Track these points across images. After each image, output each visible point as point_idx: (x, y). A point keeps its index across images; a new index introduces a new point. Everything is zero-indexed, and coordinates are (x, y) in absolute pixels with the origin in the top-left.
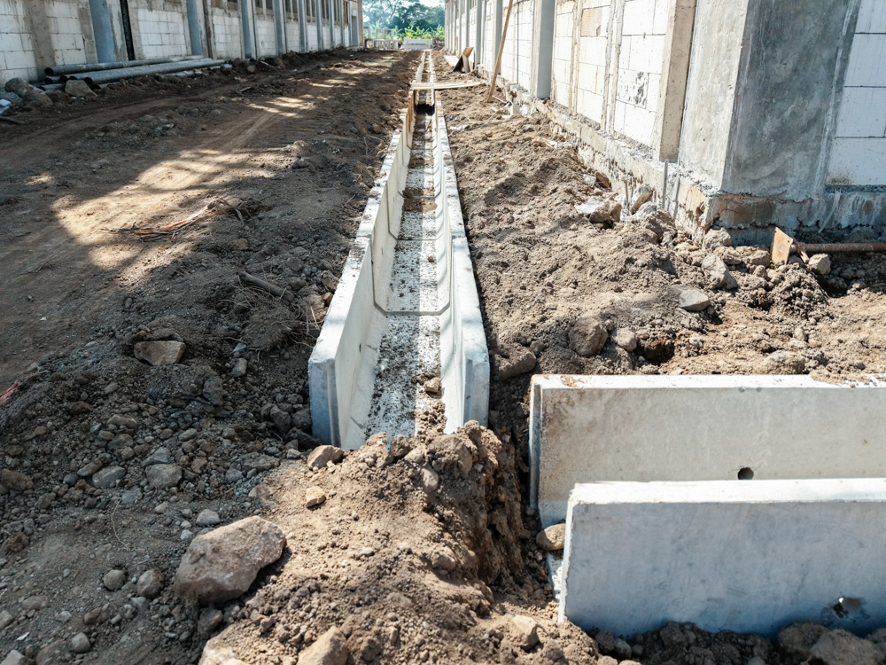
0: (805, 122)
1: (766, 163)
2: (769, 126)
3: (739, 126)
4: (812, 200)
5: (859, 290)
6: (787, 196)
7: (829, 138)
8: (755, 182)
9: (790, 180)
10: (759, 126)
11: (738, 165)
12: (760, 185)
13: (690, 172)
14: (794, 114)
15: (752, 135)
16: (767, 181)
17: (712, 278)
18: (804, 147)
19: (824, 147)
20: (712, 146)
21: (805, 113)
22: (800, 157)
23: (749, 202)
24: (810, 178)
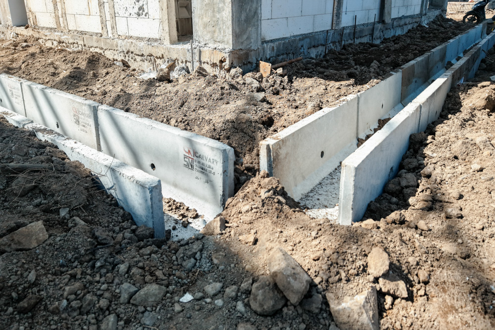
0: (253, 13)
1: (244, 34)
2: (243, 17)
3: (234, 17)
4: (259, 48)
5: (296, 79)
6: (252, 48)
7: (260, 20)
8: (242, 43)
9: (252, 40)
10: (240, 16)
11: (236, 36)
12: (245, 44)
13: (206, 44)
14: (250, 10)
15: (239, 21)
16: (245, 42)
17: (254, 87)
18: (254, 25)
19: (259, 24)
20: (220, 29)
21: (253, 9)
22: (253, 29)
23: (241, 53)
24: (257, 39)
